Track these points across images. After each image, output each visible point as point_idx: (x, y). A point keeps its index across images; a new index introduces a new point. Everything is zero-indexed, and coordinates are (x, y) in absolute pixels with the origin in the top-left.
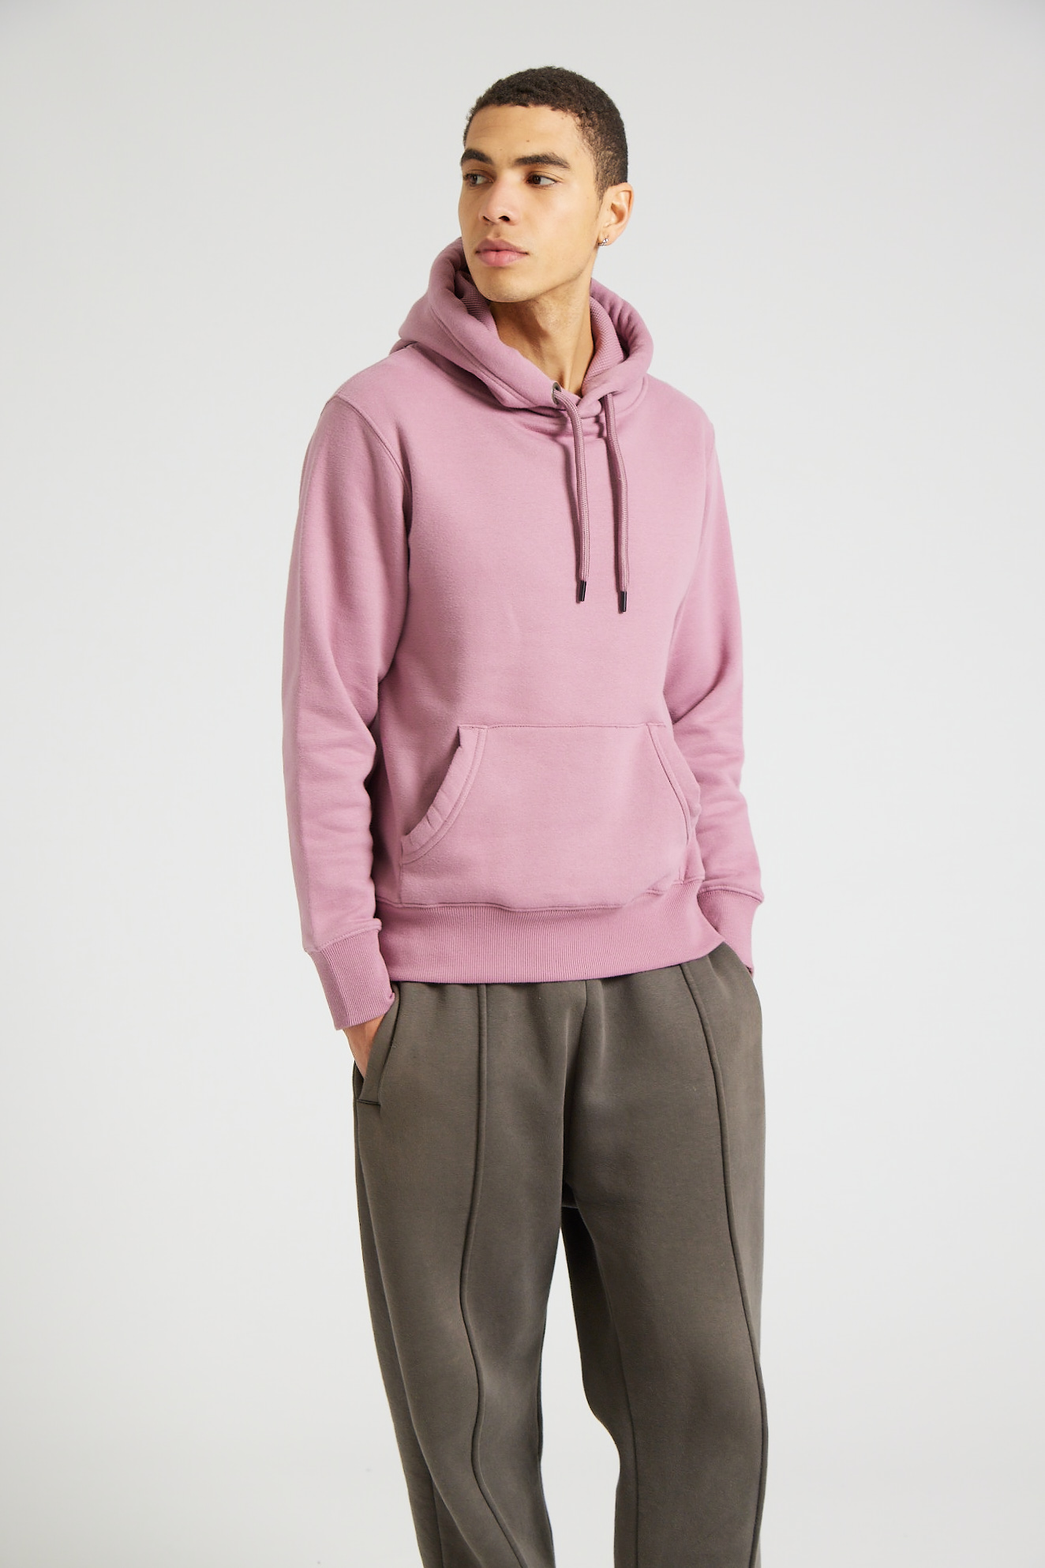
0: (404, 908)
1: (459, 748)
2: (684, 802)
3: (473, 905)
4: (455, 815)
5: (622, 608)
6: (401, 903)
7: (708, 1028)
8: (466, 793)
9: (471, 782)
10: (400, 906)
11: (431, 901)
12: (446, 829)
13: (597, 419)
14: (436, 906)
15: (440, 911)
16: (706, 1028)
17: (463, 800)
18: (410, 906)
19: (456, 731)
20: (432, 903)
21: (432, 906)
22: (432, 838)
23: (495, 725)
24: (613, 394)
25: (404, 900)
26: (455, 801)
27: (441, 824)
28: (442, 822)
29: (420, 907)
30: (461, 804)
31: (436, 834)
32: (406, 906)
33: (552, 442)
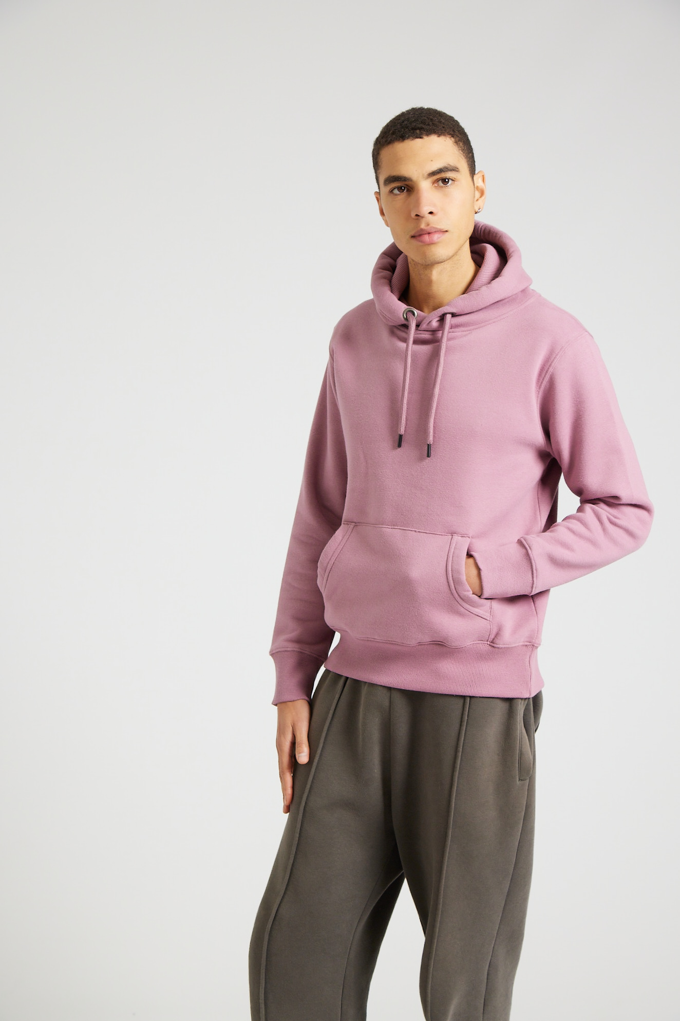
5: (428, 454)
24: (453, 315)
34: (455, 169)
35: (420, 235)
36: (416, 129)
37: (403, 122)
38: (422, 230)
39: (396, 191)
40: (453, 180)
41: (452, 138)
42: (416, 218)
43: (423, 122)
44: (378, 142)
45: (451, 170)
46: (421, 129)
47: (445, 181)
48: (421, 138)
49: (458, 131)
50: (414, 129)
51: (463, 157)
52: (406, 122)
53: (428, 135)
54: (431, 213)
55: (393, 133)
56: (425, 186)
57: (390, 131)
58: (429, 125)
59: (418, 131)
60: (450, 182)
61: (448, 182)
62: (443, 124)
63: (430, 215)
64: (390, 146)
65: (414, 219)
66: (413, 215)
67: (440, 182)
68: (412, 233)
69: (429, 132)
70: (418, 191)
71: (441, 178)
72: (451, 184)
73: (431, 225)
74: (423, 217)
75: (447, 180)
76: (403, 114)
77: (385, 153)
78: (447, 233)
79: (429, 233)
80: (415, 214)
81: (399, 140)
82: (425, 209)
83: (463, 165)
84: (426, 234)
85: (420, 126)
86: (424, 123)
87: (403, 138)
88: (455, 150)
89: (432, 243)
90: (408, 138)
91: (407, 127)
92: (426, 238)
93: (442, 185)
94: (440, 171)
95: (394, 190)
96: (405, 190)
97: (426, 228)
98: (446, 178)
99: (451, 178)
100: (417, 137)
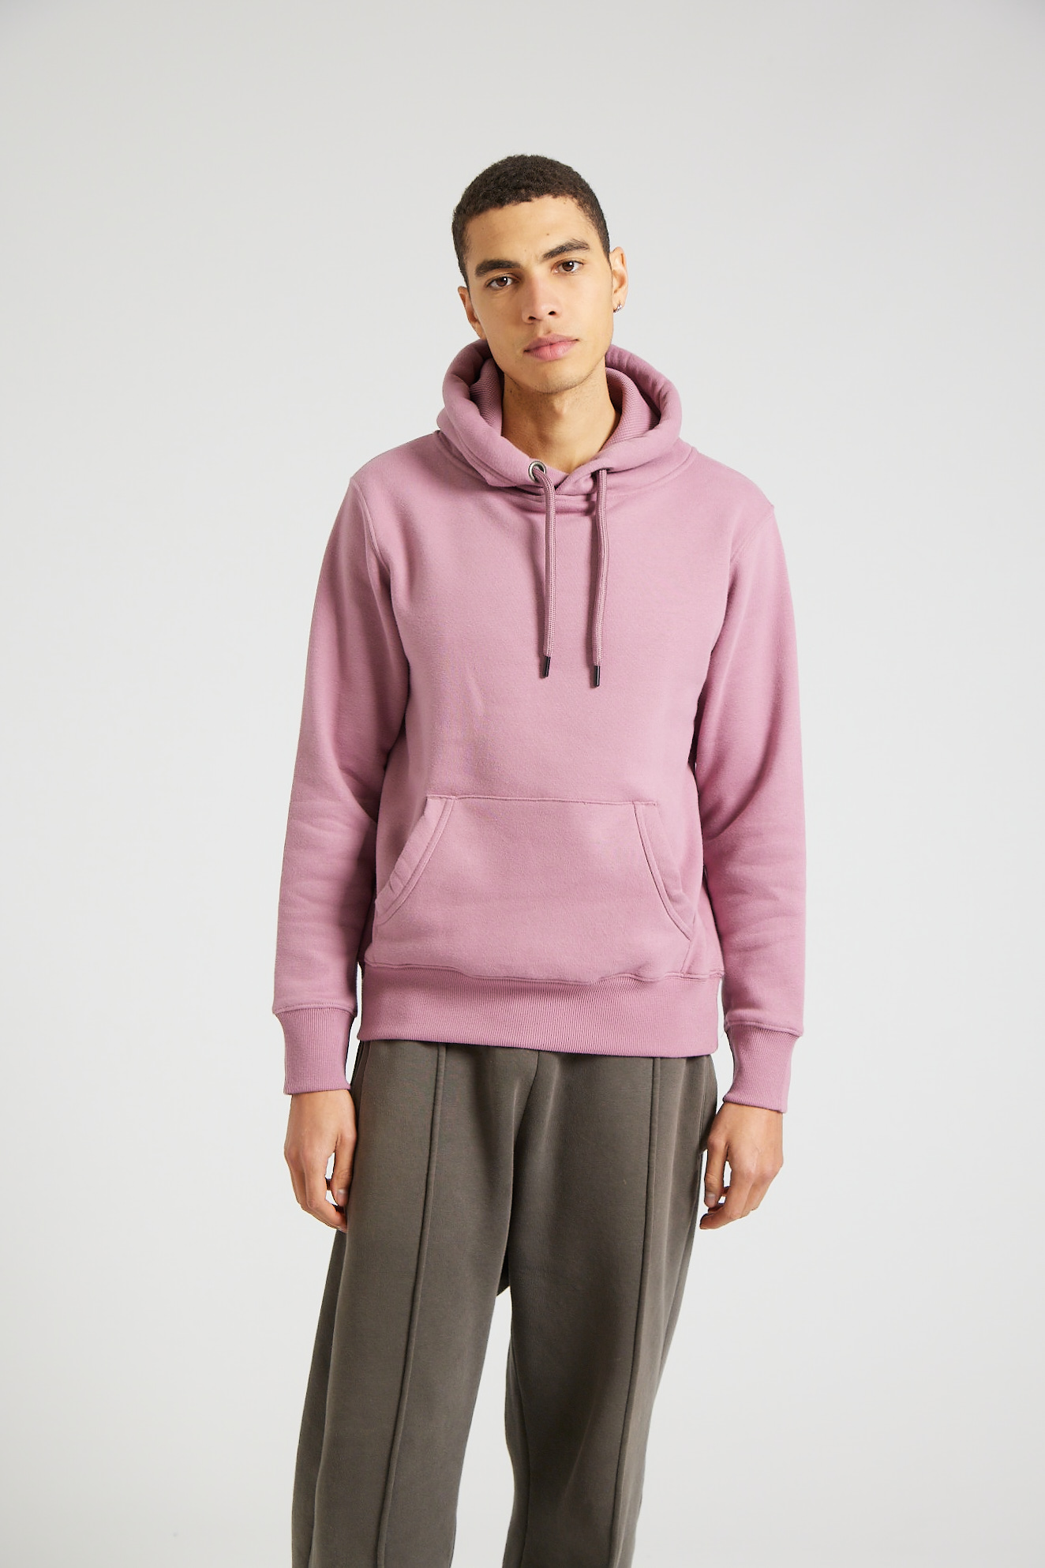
2: (661, 886)
5: (595, 681)
7: (656, 1126)
8: (426, 861)
9: (431, 850)
13: (588, 496)
16: (653, 1124)
17: (423, 867)
19: (425, 800)
22: (395, 902)
23: (459, 796)
24: (609, 471)
26: (414, 867)
27: (402, 891)
28: (403, 888)
30: (421, 871)
31: (397, 899)
34: (583, 246)
35: (537, 348)
36: (520, 188)
37: (499, 178)
38: (540, 340)
39: (494, 284)
40: (580, 263)
41: (574, 199)
42: (530, 322)
43: (529, 177)
44: (462, 212)
45: (577, 248)
46: (527, 187)
47: (567, 266)
48: (529, 201)
49: (582, 188)
50: (517, 188)
51: (591, 225)
52: (502, 179)
53: (538, 196)
54: (552, 313)
55: (485, 197)
56: (540, 273)
57: (479, 193)
58: (538, 180)
59: (523, 191)
60: (576, 266)
61: (573, 266)
62: (560, 178)
63: (551, 317)
64: (482, 216)
65: (526, 324)
66: (525, 318)
67: (561, 267)
68: (526, 345)
69: (541, 192)
70: (530, 282)
71: (563, 261)
72: (578, 269)
73: (554, 332)
74: (540, 320)
75: (571, 264)
76: (495, 167)
77: (475, 227)
78: (578, 343)
79: (551, 344)
80: (529, 316)
81: (495, 206)
82: (543, 309)
83: (593, 239)
84: (547, 346)
85: (526, 182)
86: (532, 179)
87: (500, 202)
88: (581, 217)
89: (556, 359)
90: (509, 202)
91: (506, 186)
92: (547, 351)
93: (563, 271)
94: (562, 250)
95: (491, 283)
96: (509, 282)
97: (546, 337)
98: (569, 260)
99: (578, 260)
100: (523, 201)
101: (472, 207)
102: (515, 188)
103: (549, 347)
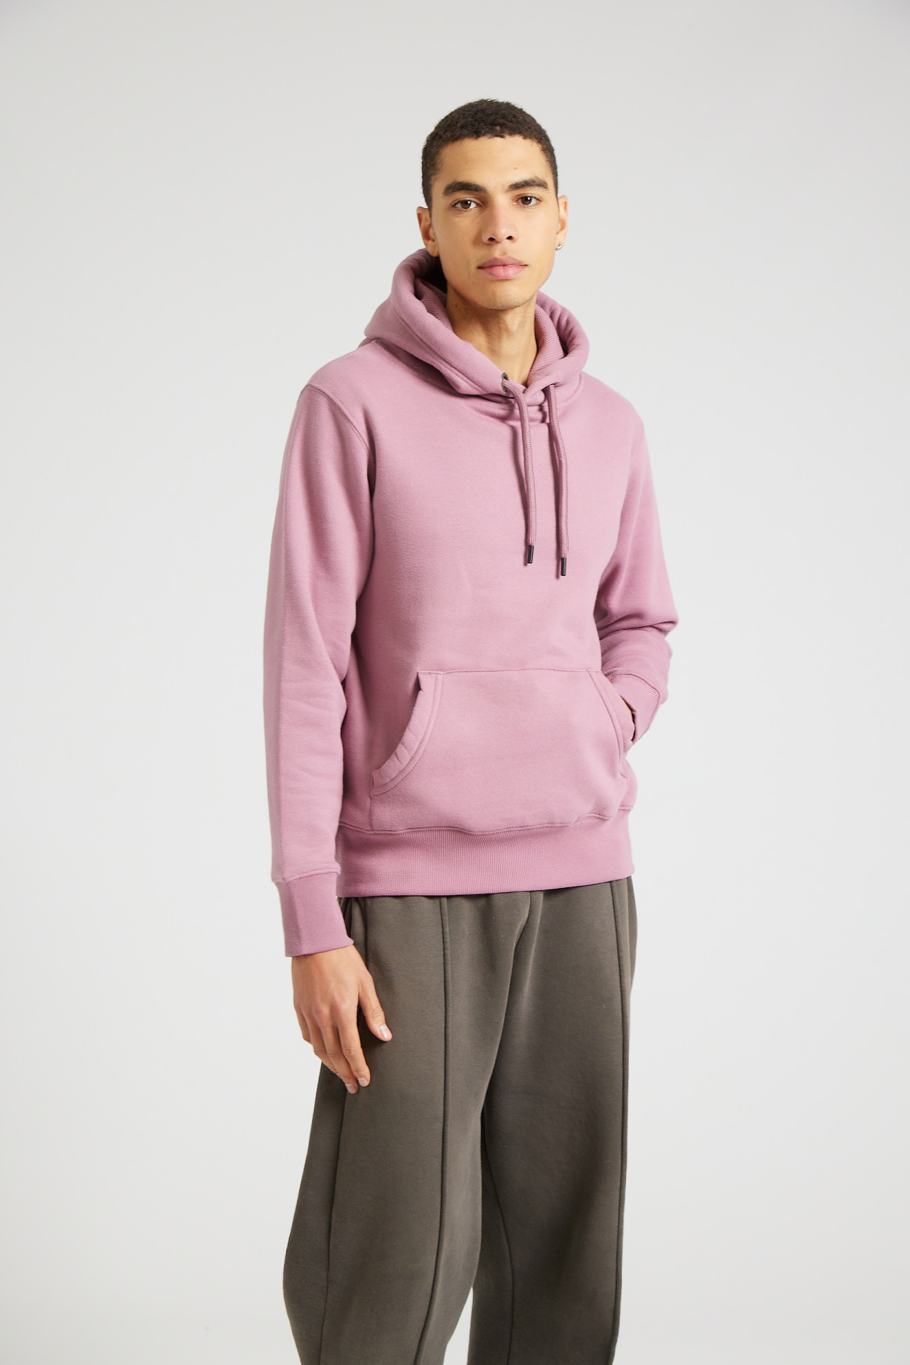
0: (376, 834)
1: (420, 691)
2: (621, 738)
3: (438, 829)
4: (421, 751)
5: (562, 572)
6: (373, 830)
8: (430, 730)
9: (433, 722)
10: (372, 832)
11: (400, 828)
12: (413, 764)
13: (541, 407)
14: (404, 831)
15: (408, 836)
17: (427, 738)
18: (380, 832)
19: (416, 676)
20: (401, 830)
21: (401, 832)
22: (402, 772)
23: (449, 671)
24: (555, 385)
25: (375, 827)
26: (421, 738)
27: (408, 760)
28: (410, 758)
29: (390, 833)
30: (426, 742)
31: (404, 769)
32: (377, 832)
33: (502, 424)
34: (543, 185)
35: (492, 266)
36: (496, 125)
37: (476, 114)
38: (495, 259)
39: (459, 206)
40: (537, 199)
41: (538, 143)
42: (489, 242)
43: (504, 117)
45: (536, 183)
46: (502, 125)
47: (525, 200)
48: (502, 137)
50: (493, 124)
52: (479, 115)
53: (511, 134)
54: (510, 238)
55: (463, 127)
56: (503, 201)
57: (456, 124)
58: (512, 121)
59: (498, 128)
60: (532, 201)
61: (530, 201)
63: (508, 241)
64: (458, 144)
65: (485, 244)
66: (485, 238)
67: (520, 200)
68: (480, 263)
69: (513, 132)
71: (523, 195)
72: (534, 205)
73: (509, 255)
74: (498, 242)
75: (529, 199)
77: (450, 153)
78: (526, 268)
79: (505, 265)
80: (489, 237)
81: (472, 136)
82: (503, 233)
83: (550, 181)
84: (500, 266)
85: (501, 121)
87: (477, 134)
88: (543, 160)
89: (507, 279)
90: (483, 135)
91: (484, 121)
92: (500, 271)
93: (521, 204)
94: (526, 184)
95: (456, 204)
96: (473, 205)
97: (501, 257)
98: (529, 195)
99: (534, 196)
100: (497, 136)
101: (449, 134)
102: (491, 124)
103: (502, 267)
